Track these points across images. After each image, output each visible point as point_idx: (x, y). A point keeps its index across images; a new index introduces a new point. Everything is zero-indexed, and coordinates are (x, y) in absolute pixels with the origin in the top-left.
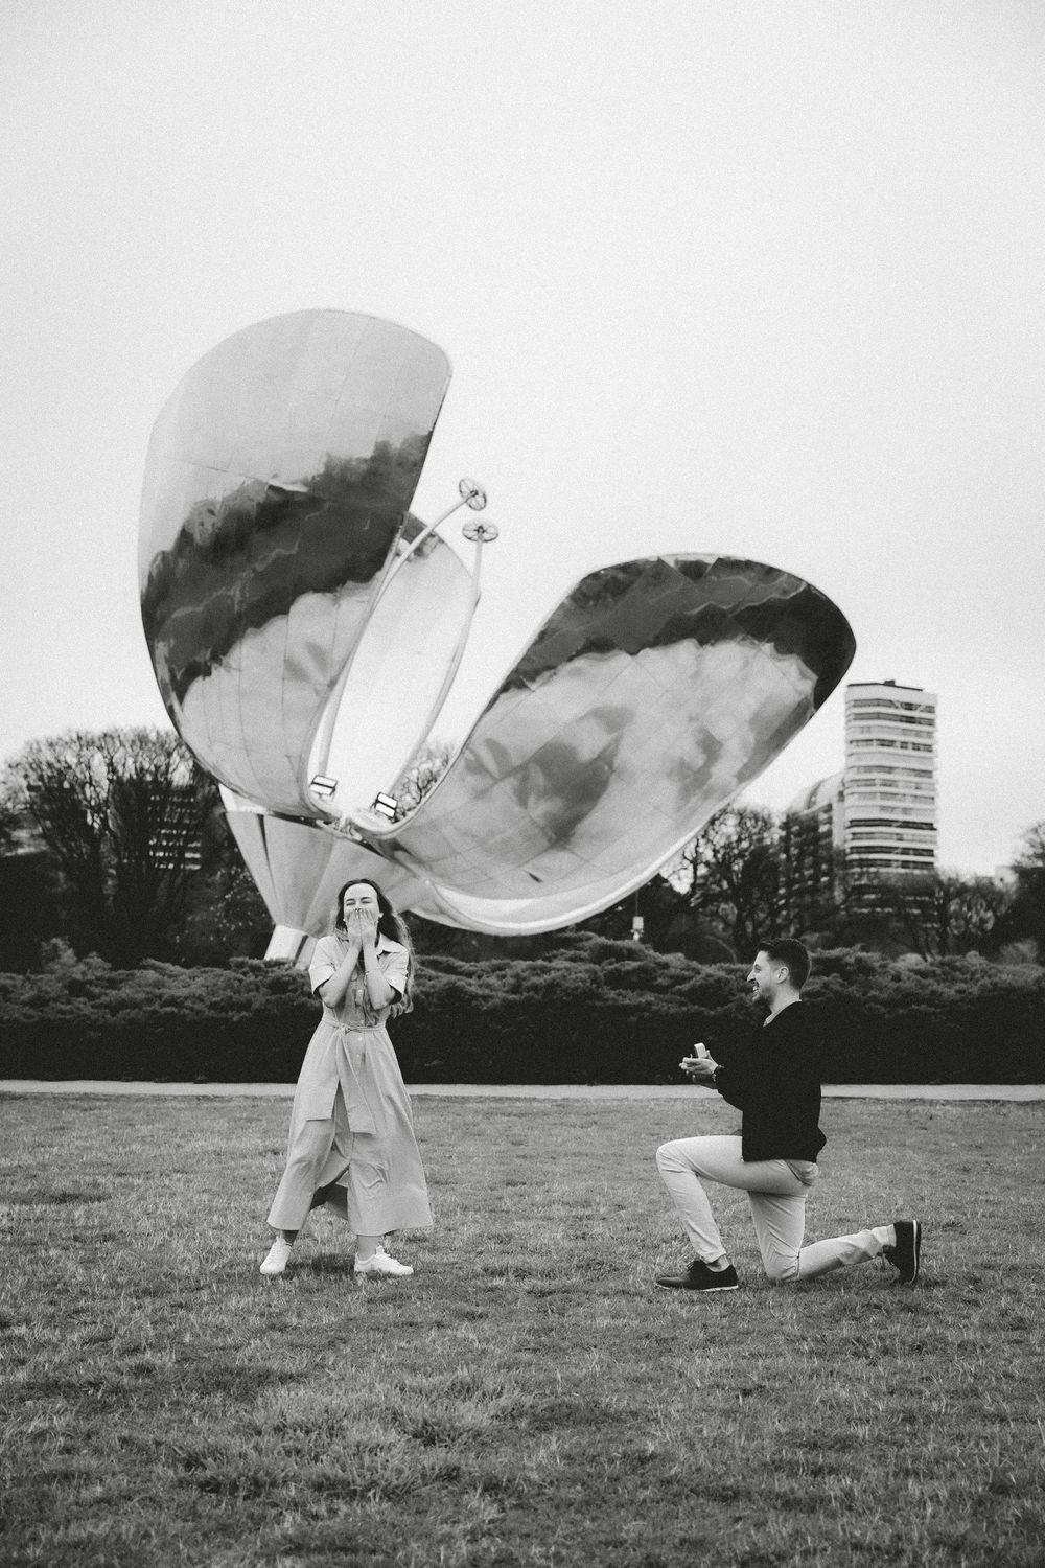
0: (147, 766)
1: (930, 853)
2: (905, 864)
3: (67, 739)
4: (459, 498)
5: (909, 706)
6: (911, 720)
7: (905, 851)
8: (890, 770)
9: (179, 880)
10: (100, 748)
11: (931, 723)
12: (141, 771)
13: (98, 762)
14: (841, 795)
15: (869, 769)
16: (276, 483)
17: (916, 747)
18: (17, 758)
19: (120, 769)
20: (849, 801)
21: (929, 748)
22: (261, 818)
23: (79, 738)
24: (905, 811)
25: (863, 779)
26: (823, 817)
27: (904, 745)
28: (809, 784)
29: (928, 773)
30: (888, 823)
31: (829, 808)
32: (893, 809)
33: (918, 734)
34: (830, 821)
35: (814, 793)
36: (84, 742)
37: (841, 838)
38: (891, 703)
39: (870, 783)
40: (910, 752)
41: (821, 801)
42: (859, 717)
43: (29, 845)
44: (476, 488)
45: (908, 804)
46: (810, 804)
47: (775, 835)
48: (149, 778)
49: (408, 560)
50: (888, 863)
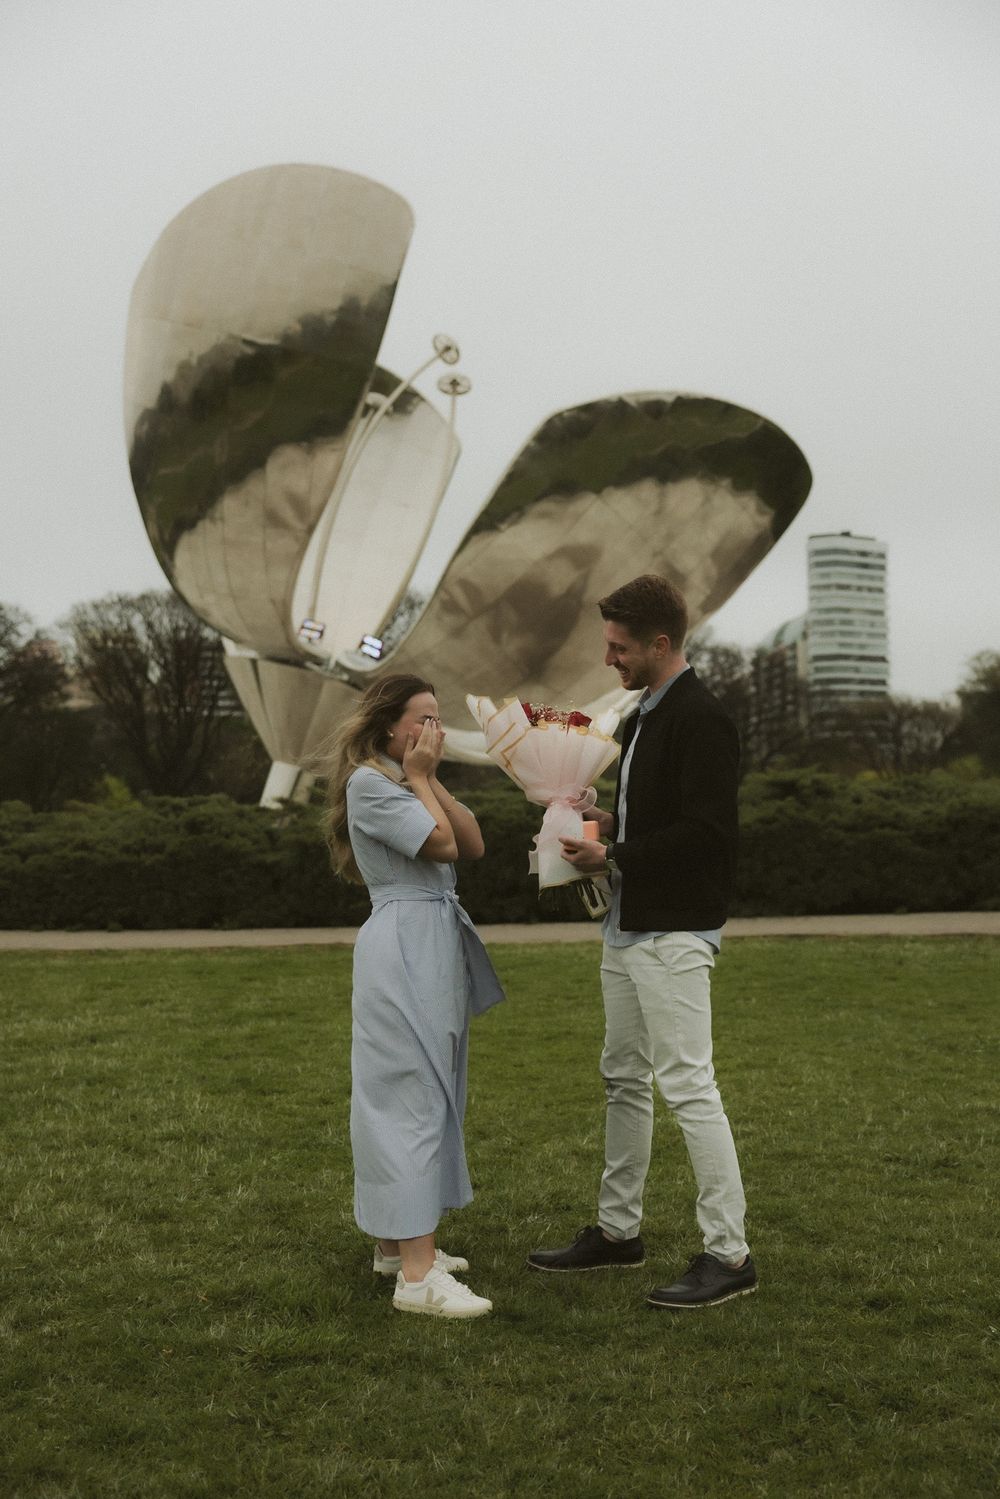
0: (181, 623)
1: (883, 682)
2: (862, 693)
3: (108, 601)
4: (432, 353)
5: (864, 554)
6: (865, 566)
7: (862, 682)
8: (847, 610)
9: (213, 724)
10: (139, 609)
11: (882, 568)
12: (176, 630)
13: (137, 621)
14: (805, 635)
15: (829, 610)
16: (249, 336)
17: (870, 590)
18: (65, 619)
19: (157, 625)
20: (812, 639)
21: (881, 590)
22: (254, 662)
23: (120, 600)
24: (862, 646)
25: (822, 619)
26: (789, 653)
27: (860, 589)
28: (776, 625)
29: (880, 613)
30: (846, 657)
31: (793, 646)
32: (849, 645)
33: (872, 578)
34: (795, 657)
35: (781, 632)
36: (125, 603)
37: (804, 669)
38: (847, 552)
39: (830, 622)
40: (865, 594)
41: (787, 640)
42: (819, 565)
43: (80, 697)
44: (449, 344)
45: (863, 640)
46: (778, 640)
47: (747, 669)
48: (183, 634)
49: (387, 413)
50: (846, 693)
